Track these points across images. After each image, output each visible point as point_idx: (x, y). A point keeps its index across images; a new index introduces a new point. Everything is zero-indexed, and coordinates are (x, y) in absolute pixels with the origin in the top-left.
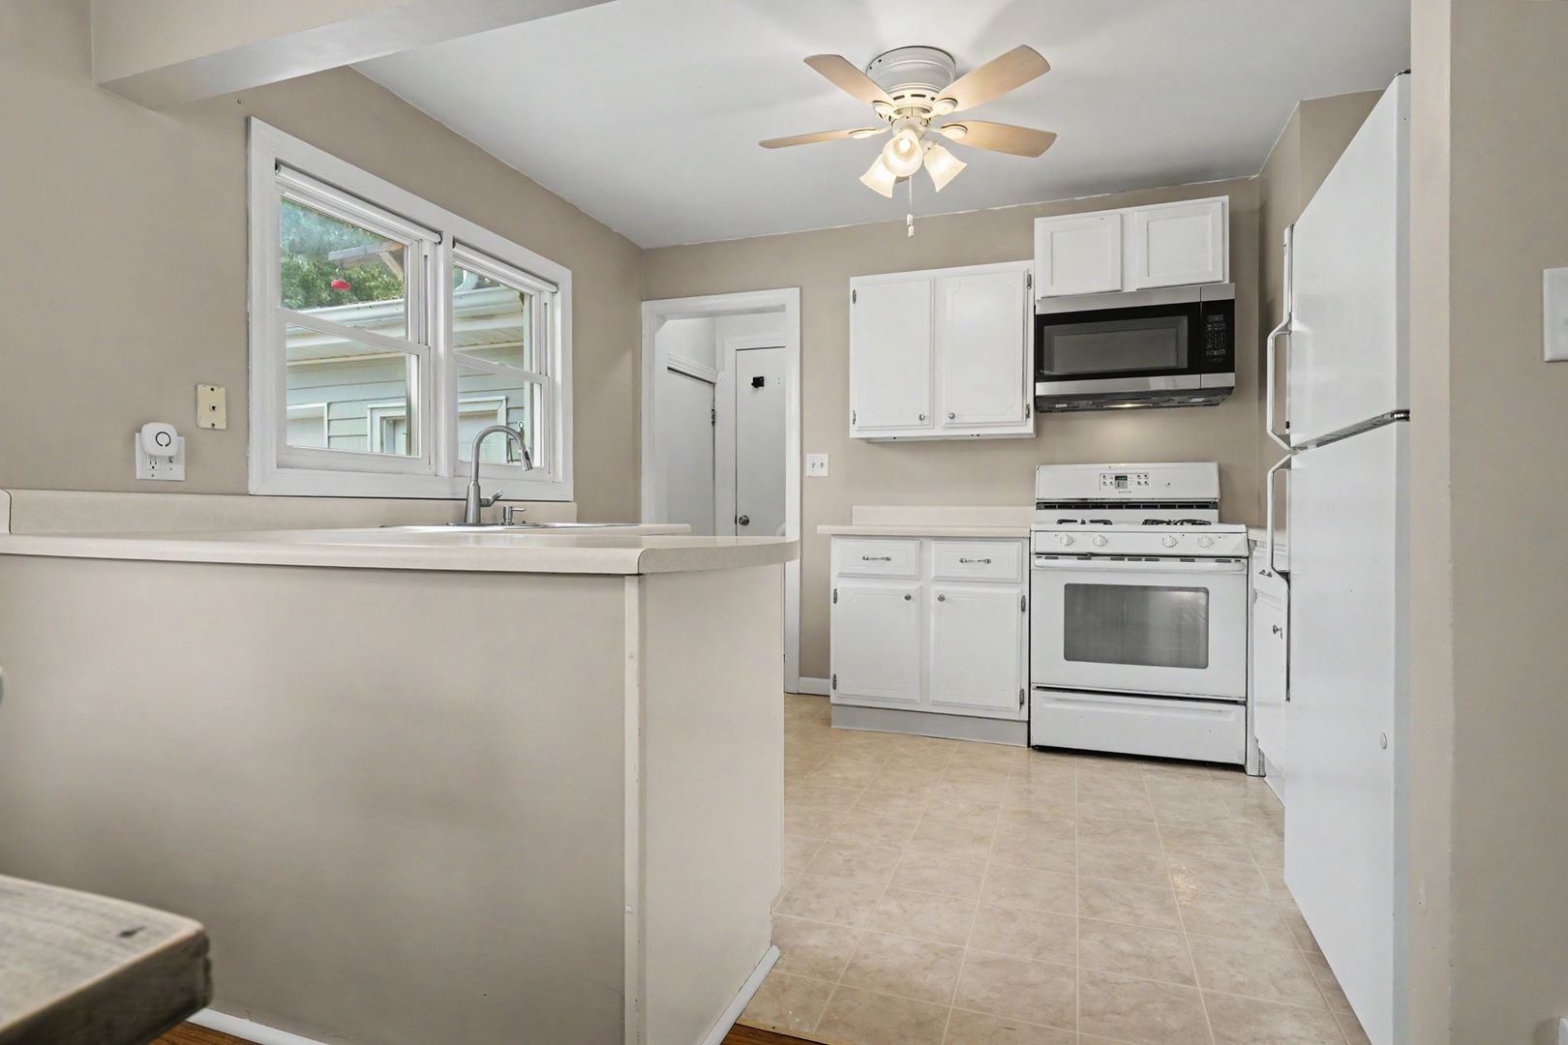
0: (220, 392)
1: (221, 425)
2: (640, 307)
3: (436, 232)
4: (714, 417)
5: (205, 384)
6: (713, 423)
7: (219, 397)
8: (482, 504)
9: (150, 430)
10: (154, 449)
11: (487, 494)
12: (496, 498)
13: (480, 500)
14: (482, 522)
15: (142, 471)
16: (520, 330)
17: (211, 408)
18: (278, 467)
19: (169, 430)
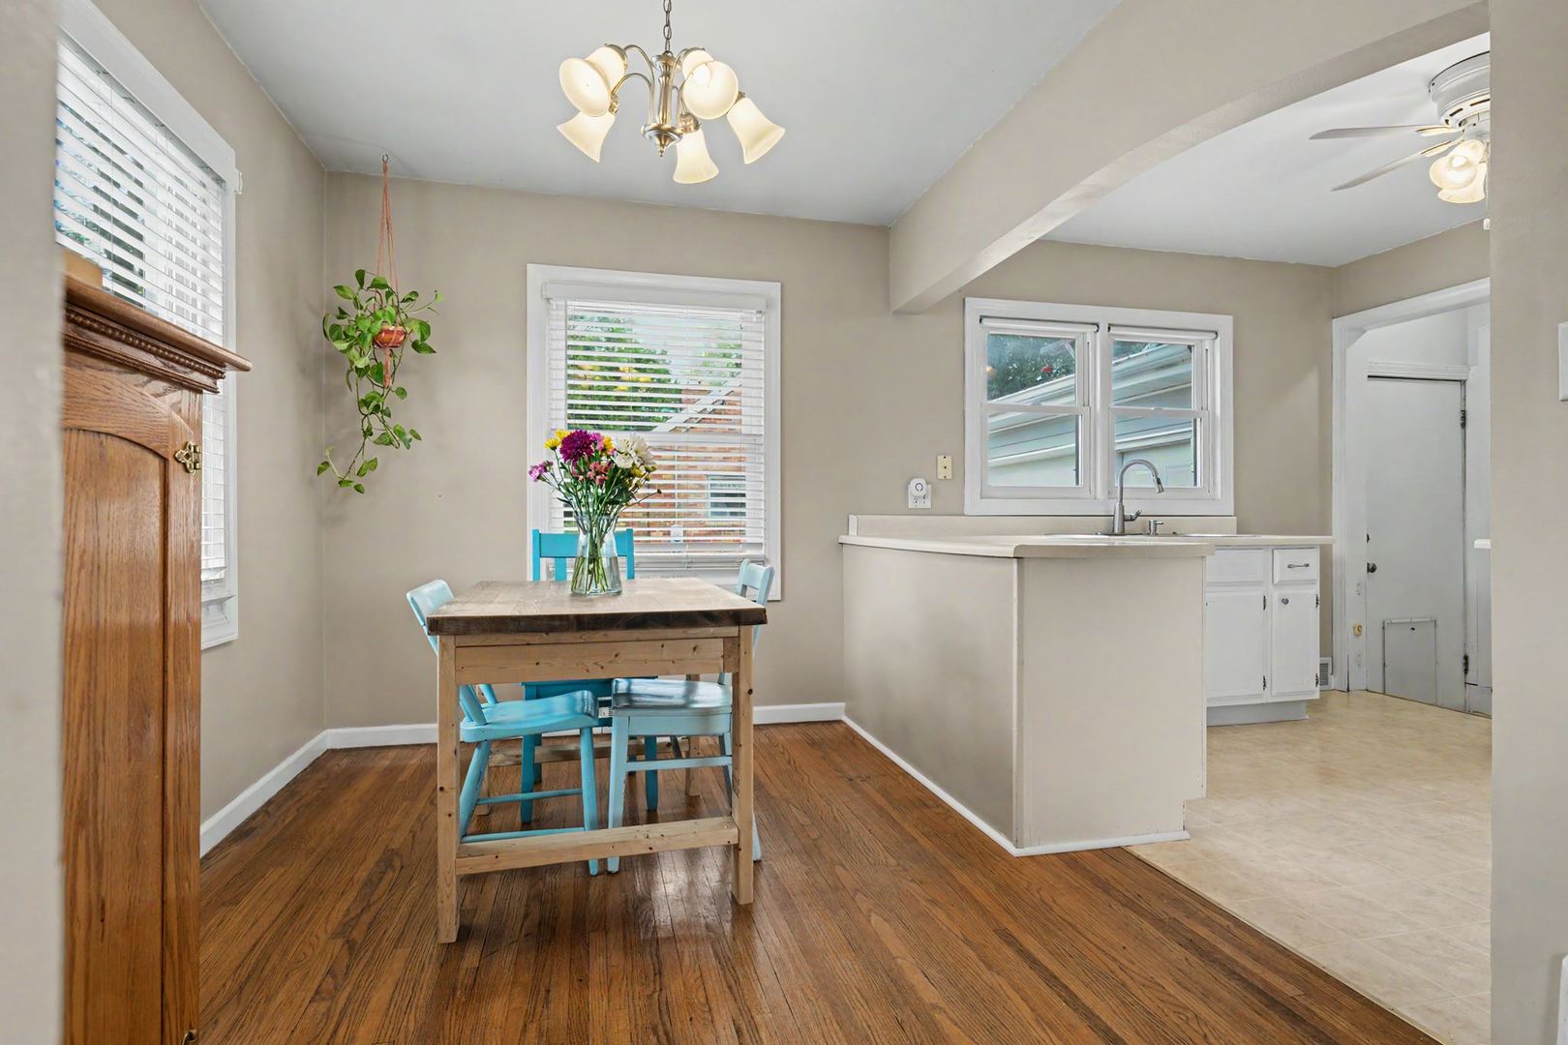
0: (949, 458)
1: (949, 477)
2: (1331, 327)
3: (1093, 324)
4: (1464, 418)
5: (941, 455)
6: (1464, 425)
7: (948, 462)
8: (1124, 519)
9: (914, 482)
10: (917, 493)
11: (1129, 512)
12: (1138, 515)
13: (1124, 516)
14: (1126, 531)
15: (911, 505)
16: (1189, 374)
17: (944, 467)
18: (982, 498)
19: (923, 481)
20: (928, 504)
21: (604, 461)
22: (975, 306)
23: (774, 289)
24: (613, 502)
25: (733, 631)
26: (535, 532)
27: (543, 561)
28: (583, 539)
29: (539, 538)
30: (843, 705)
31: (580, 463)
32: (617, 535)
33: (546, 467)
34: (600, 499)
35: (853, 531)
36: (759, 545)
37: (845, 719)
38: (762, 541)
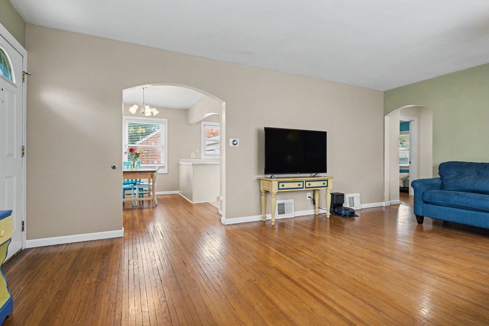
1: (198, 152)
7: (198, 150)
10: (192, 155)
15: (191, 157)
18: (205, 156)
19: (193, 153)
20: (194, 157)
21: (135, 152)
22: (203, 123)
23: (166, 120)
24: (137, 157)
25: (152, 173)
26: (124, 162)
27: (125, 166)
28: (132, 162)
29: (124, 163)
30: (179, 191)
31: (132, 152)
32: (137, 162)
33: (126, 152)
34: (134, 157)
35: (181, 162)
36: (164, 164)
37: (180, 194)
38: (164, 163)
